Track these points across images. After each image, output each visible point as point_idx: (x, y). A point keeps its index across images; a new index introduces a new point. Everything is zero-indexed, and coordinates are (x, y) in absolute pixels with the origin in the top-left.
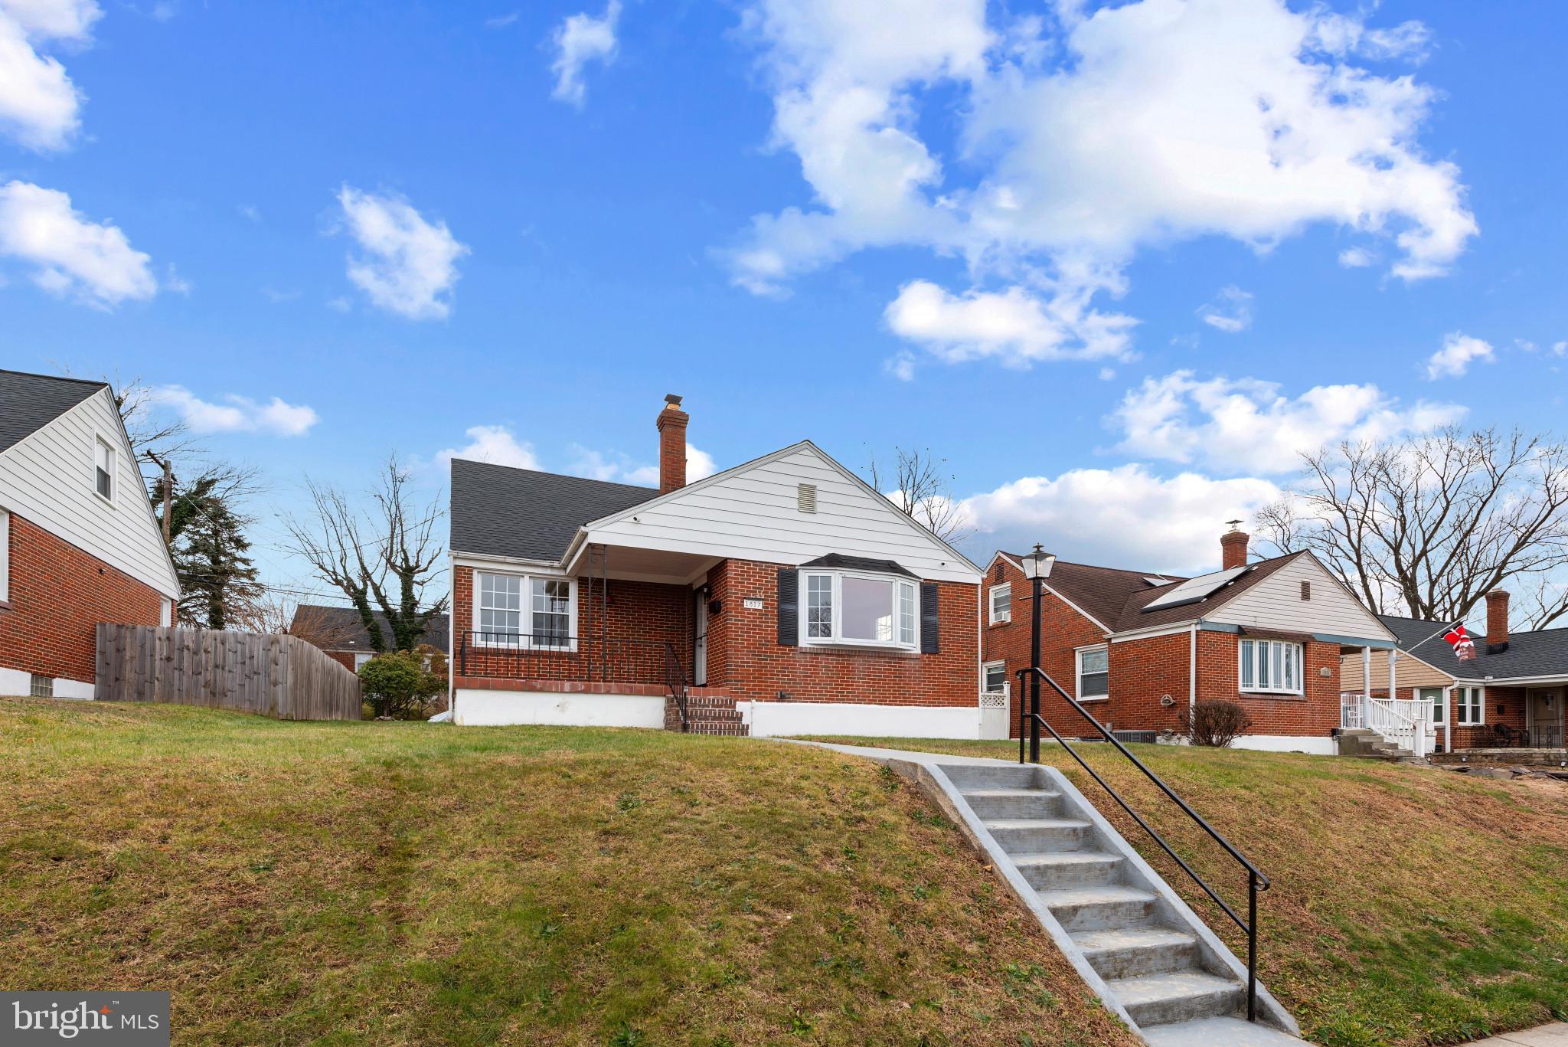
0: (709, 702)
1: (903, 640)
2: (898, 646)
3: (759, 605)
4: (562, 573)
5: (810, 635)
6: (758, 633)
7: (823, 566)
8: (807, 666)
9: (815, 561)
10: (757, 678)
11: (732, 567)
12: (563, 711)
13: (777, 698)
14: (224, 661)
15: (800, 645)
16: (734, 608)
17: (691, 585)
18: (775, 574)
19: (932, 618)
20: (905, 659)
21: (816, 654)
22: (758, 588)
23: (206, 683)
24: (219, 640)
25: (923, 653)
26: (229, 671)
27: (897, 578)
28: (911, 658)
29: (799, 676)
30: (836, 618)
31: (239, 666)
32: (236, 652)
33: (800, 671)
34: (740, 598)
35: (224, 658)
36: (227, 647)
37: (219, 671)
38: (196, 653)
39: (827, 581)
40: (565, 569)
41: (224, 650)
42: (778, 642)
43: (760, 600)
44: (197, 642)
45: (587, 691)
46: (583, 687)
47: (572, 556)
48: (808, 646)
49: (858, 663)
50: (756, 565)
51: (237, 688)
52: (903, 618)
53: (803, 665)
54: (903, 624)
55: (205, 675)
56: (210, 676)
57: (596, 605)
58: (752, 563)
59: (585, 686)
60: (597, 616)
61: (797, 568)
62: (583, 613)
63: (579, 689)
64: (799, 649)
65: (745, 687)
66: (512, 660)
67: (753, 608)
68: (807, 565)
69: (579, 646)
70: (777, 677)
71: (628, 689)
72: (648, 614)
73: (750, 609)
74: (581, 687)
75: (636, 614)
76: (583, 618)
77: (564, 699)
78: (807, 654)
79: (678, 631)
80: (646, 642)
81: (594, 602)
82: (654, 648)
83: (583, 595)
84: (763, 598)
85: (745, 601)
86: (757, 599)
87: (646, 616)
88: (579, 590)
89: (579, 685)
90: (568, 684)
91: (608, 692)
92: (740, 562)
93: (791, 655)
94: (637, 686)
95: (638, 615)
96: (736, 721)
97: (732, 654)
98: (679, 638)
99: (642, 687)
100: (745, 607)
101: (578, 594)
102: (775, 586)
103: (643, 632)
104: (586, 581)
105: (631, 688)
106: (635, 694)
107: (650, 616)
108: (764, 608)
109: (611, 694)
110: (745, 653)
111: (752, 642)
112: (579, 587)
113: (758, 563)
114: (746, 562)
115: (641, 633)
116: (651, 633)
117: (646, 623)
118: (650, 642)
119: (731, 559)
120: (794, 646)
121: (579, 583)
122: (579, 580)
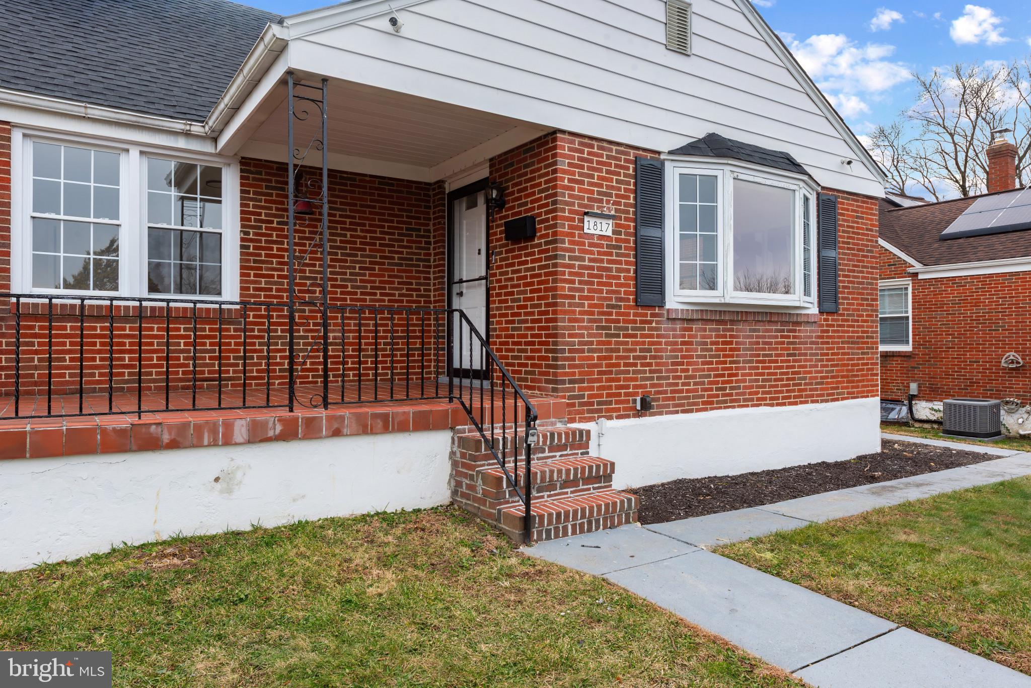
2: (799, 303)
3: (606, 228)
4: (208, 148)
5: (682, 287)
6: (605, 284)
7: (705, 156)
8: (677, 343)
9: (691, 145)
10: (604, 373)
11: (564, 147)
12: (229, 491)
15: (668, 306)
16: (568, 234)
17: (440, 184)
18: (631, 166)
19: (831, 254)
20: (798, 323)
21: (690, 320)
22: (605, 194)
25: (821, 312)
27: (802, 184)
28: (807, 321)
29: (666, 364)
30: (725, 256)
33: (666, 355)
34: (578, 212)
39: (710, 183)
40: (215, 140)
42: (636, 300)
43: (608, 217)
45: (289, 434)
46: (279, 428)
47: (236, 109)
48: (681, 306)
49: (744, 334)
50: (603, 148)
53: (671, 344)
57: (275, 216)
58: (595, 143)
59: (284, 425)
60: (277, 236)
61: (662, 157)
62: (251, 231)
63: (271, 434)
64: (665, 312)
65: (586, 393)
66: (102, 328)
67: (598, 232)
68: (680, 152)
69: (241, 295)
70: (634, 368)
71: (379, 421)
72: (368, 235)
73: (594, 235)
74: (275, 429)
75: (348, 234)
76: (251, 240)
77: (232, 460)
78: (678, 322)
79: (419, 266)
80: (366, 287)
81: (271, 209)
82: (378, 297)
83: (251, 195)
84: (613, 213)
85: (586, 219)
86: (604, 215)
87: (365, 237)
88: (242, 185)
89: (271, 425)
90: (243, 422)
91: (337, 433)
92: (577, 140)
93: (654, 325)
94: (397, 413)
95: (352, 236)
96: (603, 484)
97: (564, 328)
98: (419, 278)
99: (409, 413)
100: (586, 231)
101: (242, 191)
102: (631, 189)
103: (360, 268)
104: (255, 166)
105: (385, 417)
106: (394, 431)
107: (371, 238)
108: (614, 232)
109: (343, 435)
110: (585, 324)
111: (595, 302)
112: (242, 178)
113: (605, 145)
114: (586, 141)
115: (357, 270)
116: (374, 269)
117: (365, 250)
118: (372, 288)
119: (563, 132)
120: (659, 307)
121: (242, 171)
122: (242, 163)
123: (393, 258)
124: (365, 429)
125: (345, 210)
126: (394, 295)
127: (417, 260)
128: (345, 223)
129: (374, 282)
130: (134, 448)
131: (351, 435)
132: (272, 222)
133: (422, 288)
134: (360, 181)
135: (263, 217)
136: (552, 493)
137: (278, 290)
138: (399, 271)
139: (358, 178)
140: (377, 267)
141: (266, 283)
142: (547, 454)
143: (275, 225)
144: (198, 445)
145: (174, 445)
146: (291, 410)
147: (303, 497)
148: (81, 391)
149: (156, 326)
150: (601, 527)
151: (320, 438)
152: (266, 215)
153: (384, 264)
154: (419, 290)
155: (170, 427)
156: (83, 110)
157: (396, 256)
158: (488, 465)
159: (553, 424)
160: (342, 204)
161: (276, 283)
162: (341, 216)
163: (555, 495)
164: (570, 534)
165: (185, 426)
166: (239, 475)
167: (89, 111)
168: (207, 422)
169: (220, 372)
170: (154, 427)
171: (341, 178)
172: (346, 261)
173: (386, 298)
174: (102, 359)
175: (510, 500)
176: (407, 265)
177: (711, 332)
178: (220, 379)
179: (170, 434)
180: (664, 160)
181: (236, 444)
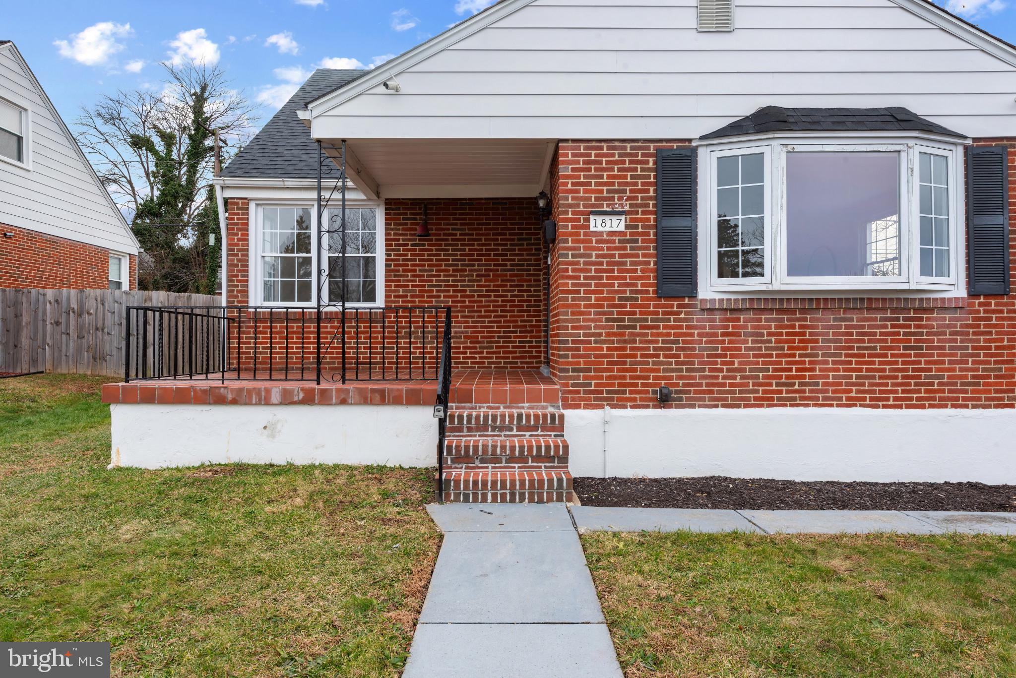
0: (511, 422)
1: (926, 270)
2: (913, 287)
3: (618, 224)
5: (721, 275)
6: (617, 278)
7: (747, 133)
8: (716, 335)
9: (733, 125)
10: (616, 363)
11: (567, 155)
12: (273, 436)
13: (655, 400)
14: (104, 323)
15: (701, 296)
16: (571, 234)
18: (651, 160)
19: (994, 220)
21: (733, 311)
22: (616, 192)
23: (89, 347)
24: (99, 299)
25: (973, 294)
26: (108, 333)
27: (911, 142)
28: (945, 306)
29: (699, 356)
30: (773, 240)
31: (116, 327)
32: (114, 312)
33: (700, 347)
34: (582, 213)
35: (104, 319)
36: (107, 308)
37: (99, 334)
38: (80, 315)
39: (755, 164)
41: (104, 311)
42: (655, 292)
43: (620, 213)
44: (81, 303)
45: (308, 399)
46: (301, 395)
48: (718, 296)
49: (824, 323)
50: (614, 148)
51: (114, 352)
52: (925, 225)
53: (707, 335)
54: (925, 238)
55: (88, 339)
56: (91, 340)
57: (410, 240)
58: (605, 145)
59: (305, 393)
60: (411, 255)
61: (694, 144)
62: (392, 253)
63: (296, 399)
64: (698, 303)
65: (593, 382)
66: (297, 327)
67: (608, 229)
68: (714, 135)
69: (386, 302)
70: (655, 359)
71: (377, 395)
72: (484, 248)
73: (602, 232)
74: (299, 395)
75: (467, 248)
76: (392, 260)
77: (275, 415)
78: (716, 312)
79: (530, 270)
80: (482, 291)
81: (406, 235)
82: (493, 298)
83: (392, 227)
84: (627, 208)
85: (592, 218)
86: (616, 211)
87: (482, 250)
88: (386, 219)
89: (296, 392)
90: (277, 390)
91: (343, 402)
92: (582, 145)
93: (682, 316)
94: (392, 390)
95: (470, 250)
96: (556, 464)
97: (567, 321)
98: (530, 280)
99: (402, 390)
100: (592, 229)
101: (386, 224)
102: (651, 182)
103: (477, 276)
104: (395, 204)
105: (382, 392)
106: (389, 403)
107: (487, 250)
108: (627, 227)
109: (348, 404)
110: (592, 317)
111: (605, 295)
112: (386, 214)
113: (617, 144)
114: (594, 144)
115: (475, 278)
116: (489, 276)
117: (481, 260)
118: (487, 291)
119: (566, 141)
120: (689, 297)
121: (386, 209)
122: (386, 204)
123: (506, 265)
124: (366, 399)
125: (464, 230)
126: (507, 296)
127: (528, 265)
128: (464, 240)
129: (489, 286)
130: (211, 401)
131: (355, 404)
132: (407, 245)
133: (532, 289)
134: (477, 204)
135: (401, 242)
136: (497, 465)
137: (412, 296)
138: (510, 275)
139: (475, 202)
140: (491, 273)
141: (403, 291)
142: (515, 432)
143: (409, 247)
144: (248, 403)
145: (234, 402)
146: (318, 383)
147: (323, 446)
148: (287, 369)
149: (329, 325)
150: (527, 500)
151: (331, 404)
152: (403, 240)
153: (498, 270)
154: (530, 291)
155: (232, 390)
156: (282, 183)
157: (508, 263)
158: (453, 436)
159: (543, 408)
160: (462, 224)
161: (410, 291)
162: (461, 235)
163: (501, 467)
164: (489, 501)
165: (240, 390)
166: (279, 426)
167: (286, 183)
168: (254, 388)
169: (370, 358)
170: (222, 389)
171: (461, 204)
172: (465, 270)
173: (500, 299)
174: (297, 348)
175: (453, 466)
176: (518, 270)
177: (769, 322)
178: (370, 363)
179: (232, 394)
180: (697, 147)
181: (273, 404)
